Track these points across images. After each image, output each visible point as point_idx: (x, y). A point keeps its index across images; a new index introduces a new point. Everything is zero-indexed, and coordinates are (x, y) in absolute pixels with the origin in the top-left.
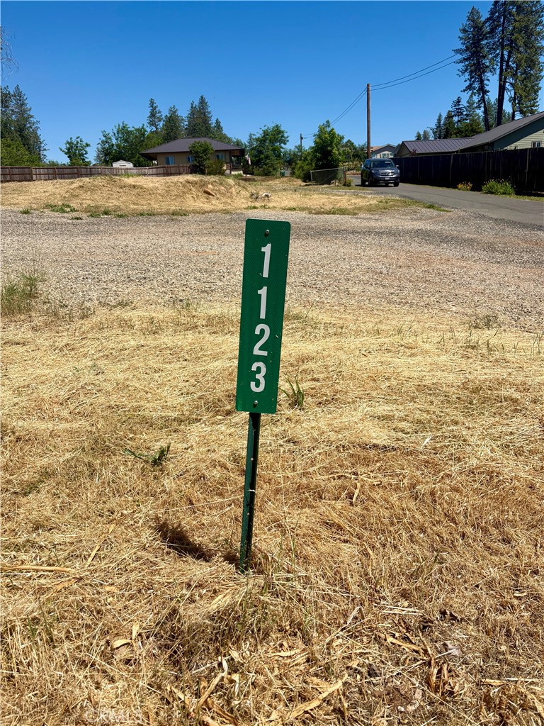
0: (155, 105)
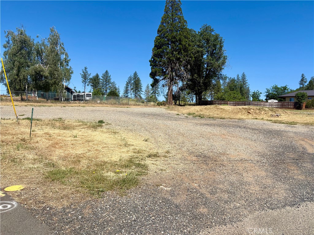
0: (304, 76)
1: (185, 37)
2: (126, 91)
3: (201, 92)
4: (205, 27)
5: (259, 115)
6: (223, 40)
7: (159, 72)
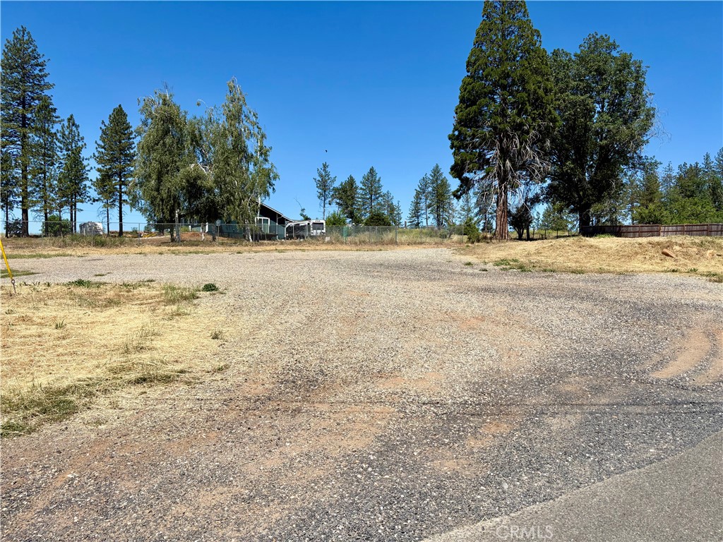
1: (536, 71)
2: (416, 213)
3: (588, 206)
4: (592, 40)
5: (695, 259)
6: (643, 69)
7: (471, 162)
